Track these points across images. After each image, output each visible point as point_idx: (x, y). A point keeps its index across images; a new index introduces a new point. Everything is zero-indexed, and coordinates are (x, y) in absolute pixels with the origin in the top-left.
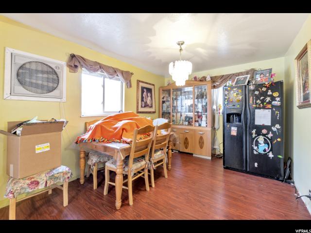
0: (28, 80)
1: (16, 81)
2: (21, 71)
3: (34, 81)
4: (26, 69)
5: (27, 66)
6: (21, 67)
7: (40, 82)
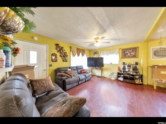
0: (157, 54)
1: (154, 55)
2: (155, 52)
3: (159, 54)
4: (156, 51)
5: (157, 50)
6: (155, 51)
7: (161, 54)
